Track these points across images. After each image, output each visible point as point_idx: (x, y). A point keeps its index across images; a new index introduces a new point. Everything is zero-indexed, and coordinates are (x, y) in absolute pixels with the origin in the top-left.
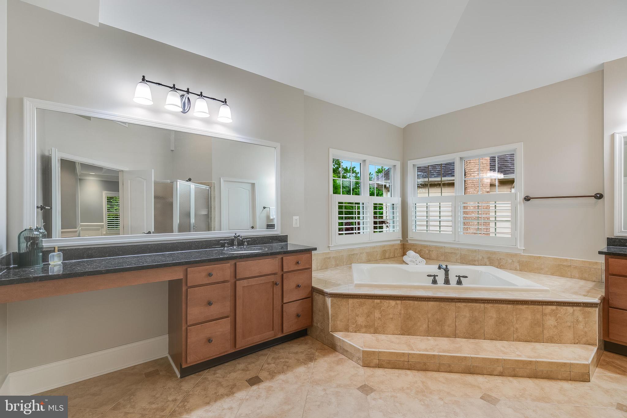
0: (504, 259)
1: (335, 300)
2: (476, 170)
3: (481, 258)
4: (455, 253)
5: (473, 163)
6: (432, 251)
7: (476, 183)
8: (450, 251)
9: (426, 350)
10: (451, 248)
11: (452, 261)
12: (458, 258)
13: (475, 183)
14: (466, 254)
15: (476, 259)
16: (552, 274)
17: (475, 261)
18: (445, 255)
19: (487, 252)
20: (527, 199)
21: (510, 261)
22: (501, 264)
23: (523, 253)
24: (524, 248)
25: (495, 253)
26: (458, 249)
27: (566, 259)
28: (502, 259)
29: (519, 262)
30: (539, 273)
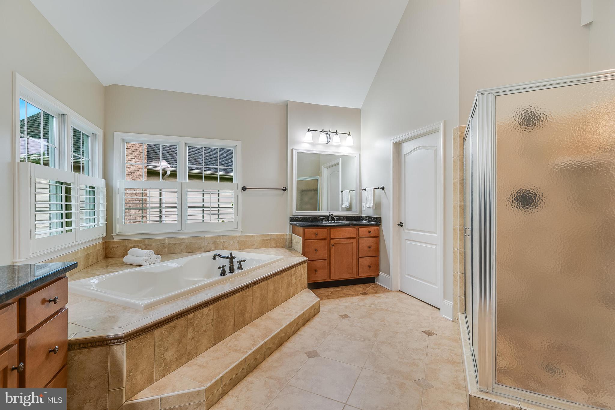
0: (226, 241)
1: (134, 342)
2: (133, 157)
3: (206, 244)
4: (180, 243)
5: (131, 150)
6: (151, 245)
7: (134, 171)
8: (174, 242)
9: (253, 345)
10: (175, 239)
11: (177, 253)
12: (183, 248)
13: (132, 171)
14: (192, 243)
15: (202, 245)
16: (260, 247)
17: (201, 248)
18: (168, 247)
19: (212, 237)
20: (244, 189)
21: (232, 243)
22: (224, 246)
23: (241, 234)
24: (242, 230)
25: (219, 237)
26: (183, 239)
27: (268, 234)
28: (225, 242)
29: (238, 242)
30: (252, 248)
